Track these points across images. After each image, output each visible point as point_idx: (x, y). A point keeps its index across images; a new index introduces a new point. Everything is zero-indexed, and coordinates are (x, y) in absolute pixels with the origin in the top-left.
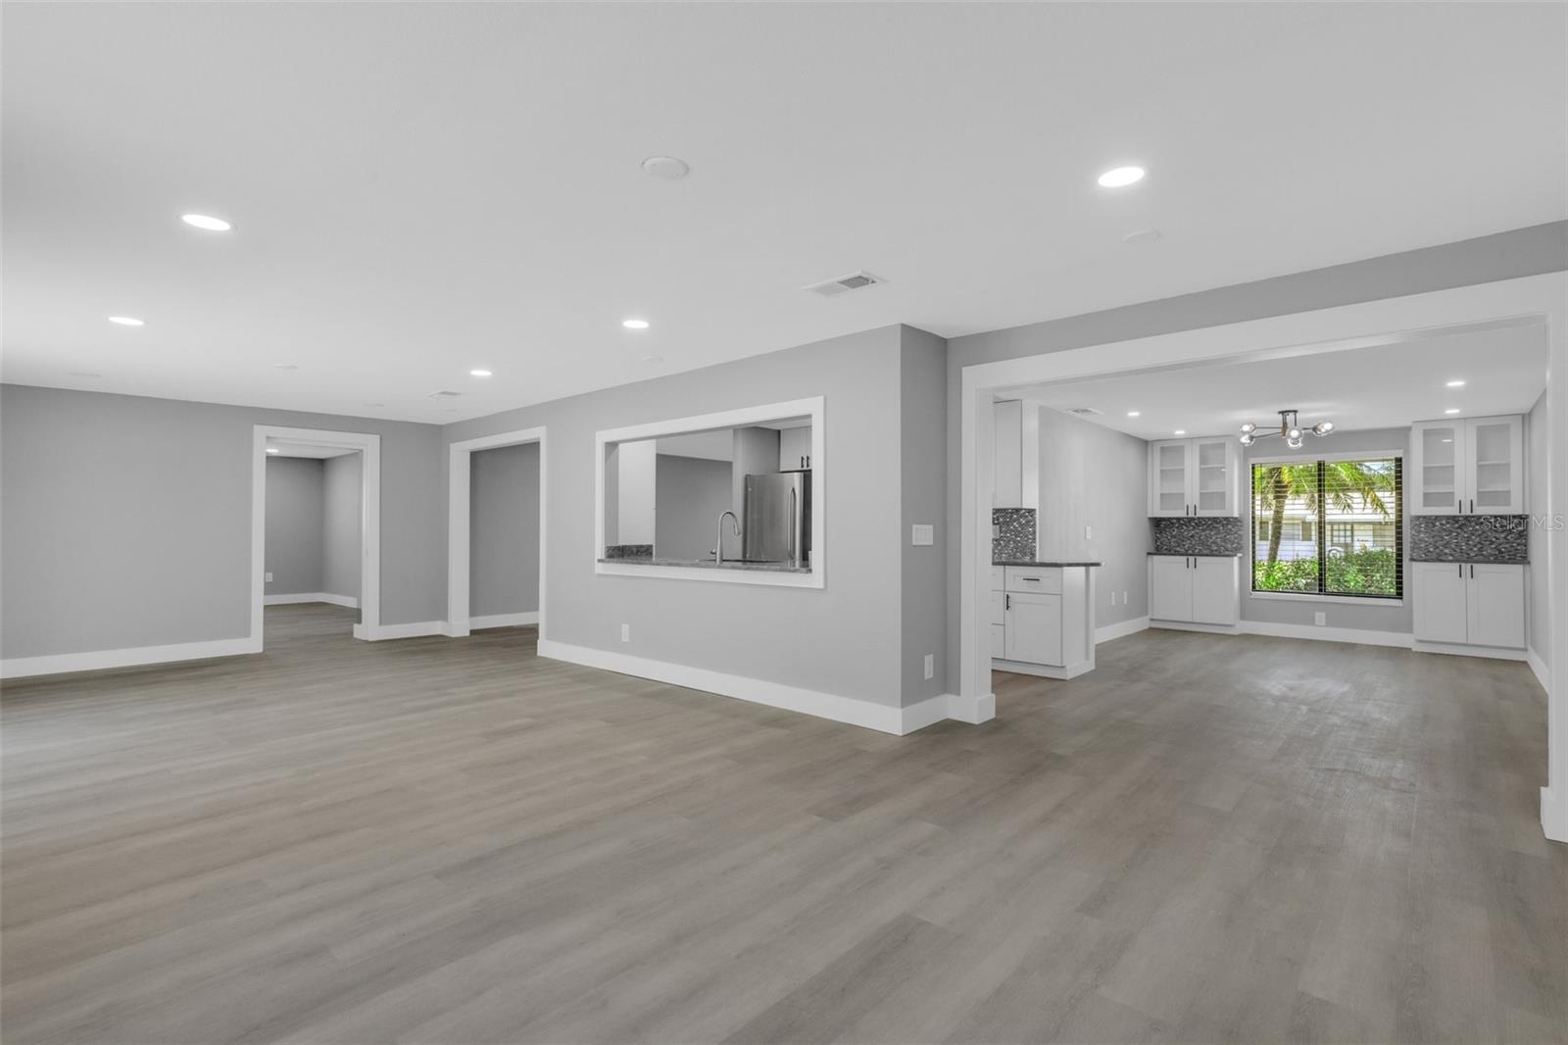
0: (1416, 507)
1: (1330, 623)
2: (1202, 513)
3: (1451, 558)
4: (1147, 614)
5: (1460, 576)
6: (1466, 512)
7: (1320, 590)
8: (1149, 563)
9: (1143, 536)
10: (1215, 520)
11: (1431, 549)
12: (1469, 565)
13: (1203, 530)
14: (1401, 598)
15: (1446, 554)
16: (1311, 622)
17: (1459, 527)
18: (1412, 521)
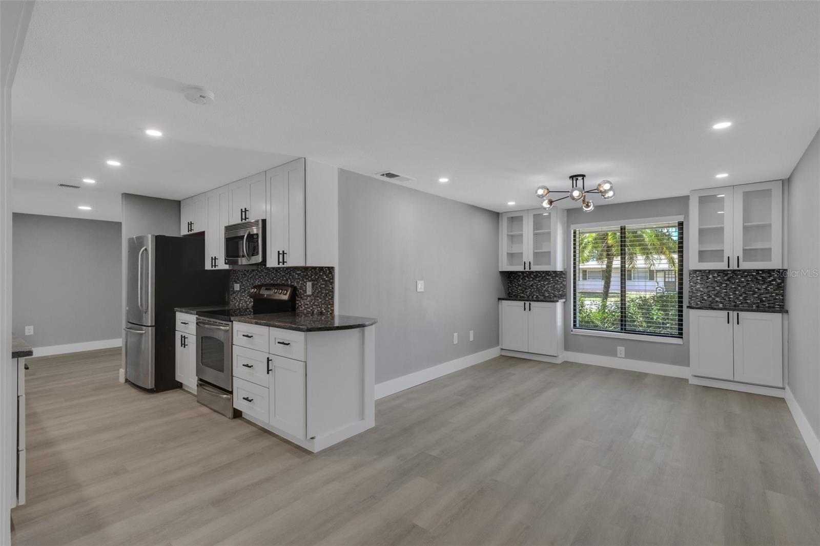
0: (693, 263)
1: (628, 356)
2: (535, 268)
3: (721, 305)
4: (498, 345)
5: (728, 323)
6: (734, 266)
7: (622, 329)
8: (500, 306)
9: (495, 285)
10: (547, 273)
11: (706, 298)
12: (735, 313)
13: (539, 281)
14: (682, 338)
15: (717, 302)
16: (614, 354)
17: (728, 280)
18: (690, 274)
